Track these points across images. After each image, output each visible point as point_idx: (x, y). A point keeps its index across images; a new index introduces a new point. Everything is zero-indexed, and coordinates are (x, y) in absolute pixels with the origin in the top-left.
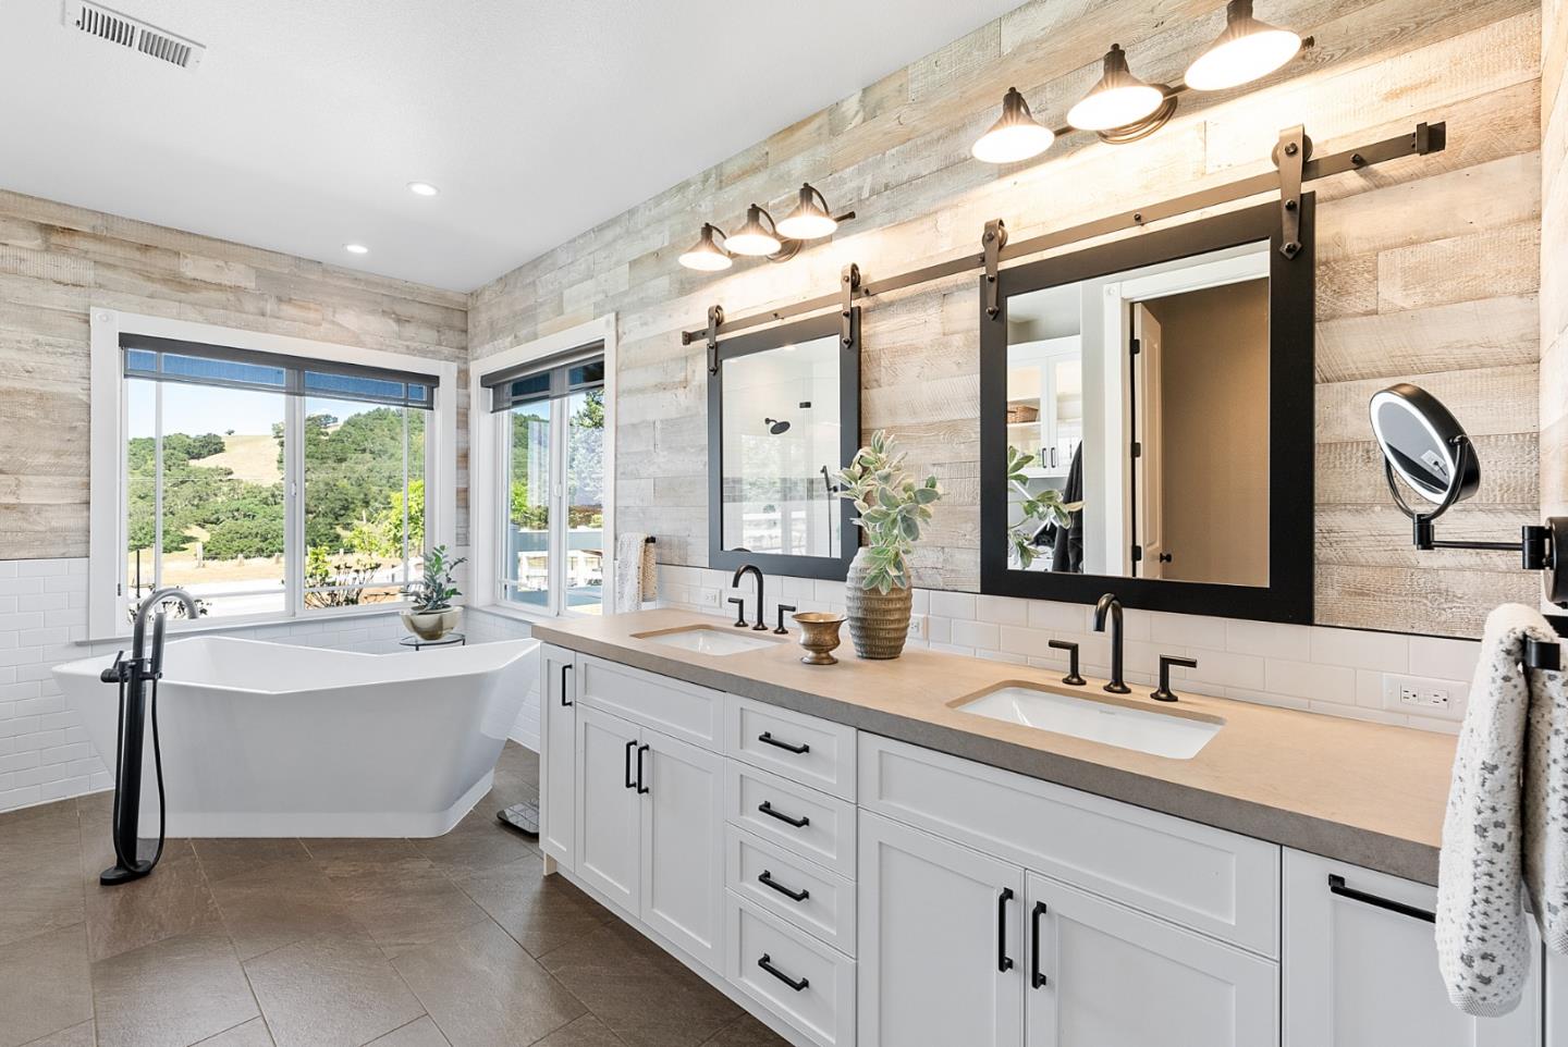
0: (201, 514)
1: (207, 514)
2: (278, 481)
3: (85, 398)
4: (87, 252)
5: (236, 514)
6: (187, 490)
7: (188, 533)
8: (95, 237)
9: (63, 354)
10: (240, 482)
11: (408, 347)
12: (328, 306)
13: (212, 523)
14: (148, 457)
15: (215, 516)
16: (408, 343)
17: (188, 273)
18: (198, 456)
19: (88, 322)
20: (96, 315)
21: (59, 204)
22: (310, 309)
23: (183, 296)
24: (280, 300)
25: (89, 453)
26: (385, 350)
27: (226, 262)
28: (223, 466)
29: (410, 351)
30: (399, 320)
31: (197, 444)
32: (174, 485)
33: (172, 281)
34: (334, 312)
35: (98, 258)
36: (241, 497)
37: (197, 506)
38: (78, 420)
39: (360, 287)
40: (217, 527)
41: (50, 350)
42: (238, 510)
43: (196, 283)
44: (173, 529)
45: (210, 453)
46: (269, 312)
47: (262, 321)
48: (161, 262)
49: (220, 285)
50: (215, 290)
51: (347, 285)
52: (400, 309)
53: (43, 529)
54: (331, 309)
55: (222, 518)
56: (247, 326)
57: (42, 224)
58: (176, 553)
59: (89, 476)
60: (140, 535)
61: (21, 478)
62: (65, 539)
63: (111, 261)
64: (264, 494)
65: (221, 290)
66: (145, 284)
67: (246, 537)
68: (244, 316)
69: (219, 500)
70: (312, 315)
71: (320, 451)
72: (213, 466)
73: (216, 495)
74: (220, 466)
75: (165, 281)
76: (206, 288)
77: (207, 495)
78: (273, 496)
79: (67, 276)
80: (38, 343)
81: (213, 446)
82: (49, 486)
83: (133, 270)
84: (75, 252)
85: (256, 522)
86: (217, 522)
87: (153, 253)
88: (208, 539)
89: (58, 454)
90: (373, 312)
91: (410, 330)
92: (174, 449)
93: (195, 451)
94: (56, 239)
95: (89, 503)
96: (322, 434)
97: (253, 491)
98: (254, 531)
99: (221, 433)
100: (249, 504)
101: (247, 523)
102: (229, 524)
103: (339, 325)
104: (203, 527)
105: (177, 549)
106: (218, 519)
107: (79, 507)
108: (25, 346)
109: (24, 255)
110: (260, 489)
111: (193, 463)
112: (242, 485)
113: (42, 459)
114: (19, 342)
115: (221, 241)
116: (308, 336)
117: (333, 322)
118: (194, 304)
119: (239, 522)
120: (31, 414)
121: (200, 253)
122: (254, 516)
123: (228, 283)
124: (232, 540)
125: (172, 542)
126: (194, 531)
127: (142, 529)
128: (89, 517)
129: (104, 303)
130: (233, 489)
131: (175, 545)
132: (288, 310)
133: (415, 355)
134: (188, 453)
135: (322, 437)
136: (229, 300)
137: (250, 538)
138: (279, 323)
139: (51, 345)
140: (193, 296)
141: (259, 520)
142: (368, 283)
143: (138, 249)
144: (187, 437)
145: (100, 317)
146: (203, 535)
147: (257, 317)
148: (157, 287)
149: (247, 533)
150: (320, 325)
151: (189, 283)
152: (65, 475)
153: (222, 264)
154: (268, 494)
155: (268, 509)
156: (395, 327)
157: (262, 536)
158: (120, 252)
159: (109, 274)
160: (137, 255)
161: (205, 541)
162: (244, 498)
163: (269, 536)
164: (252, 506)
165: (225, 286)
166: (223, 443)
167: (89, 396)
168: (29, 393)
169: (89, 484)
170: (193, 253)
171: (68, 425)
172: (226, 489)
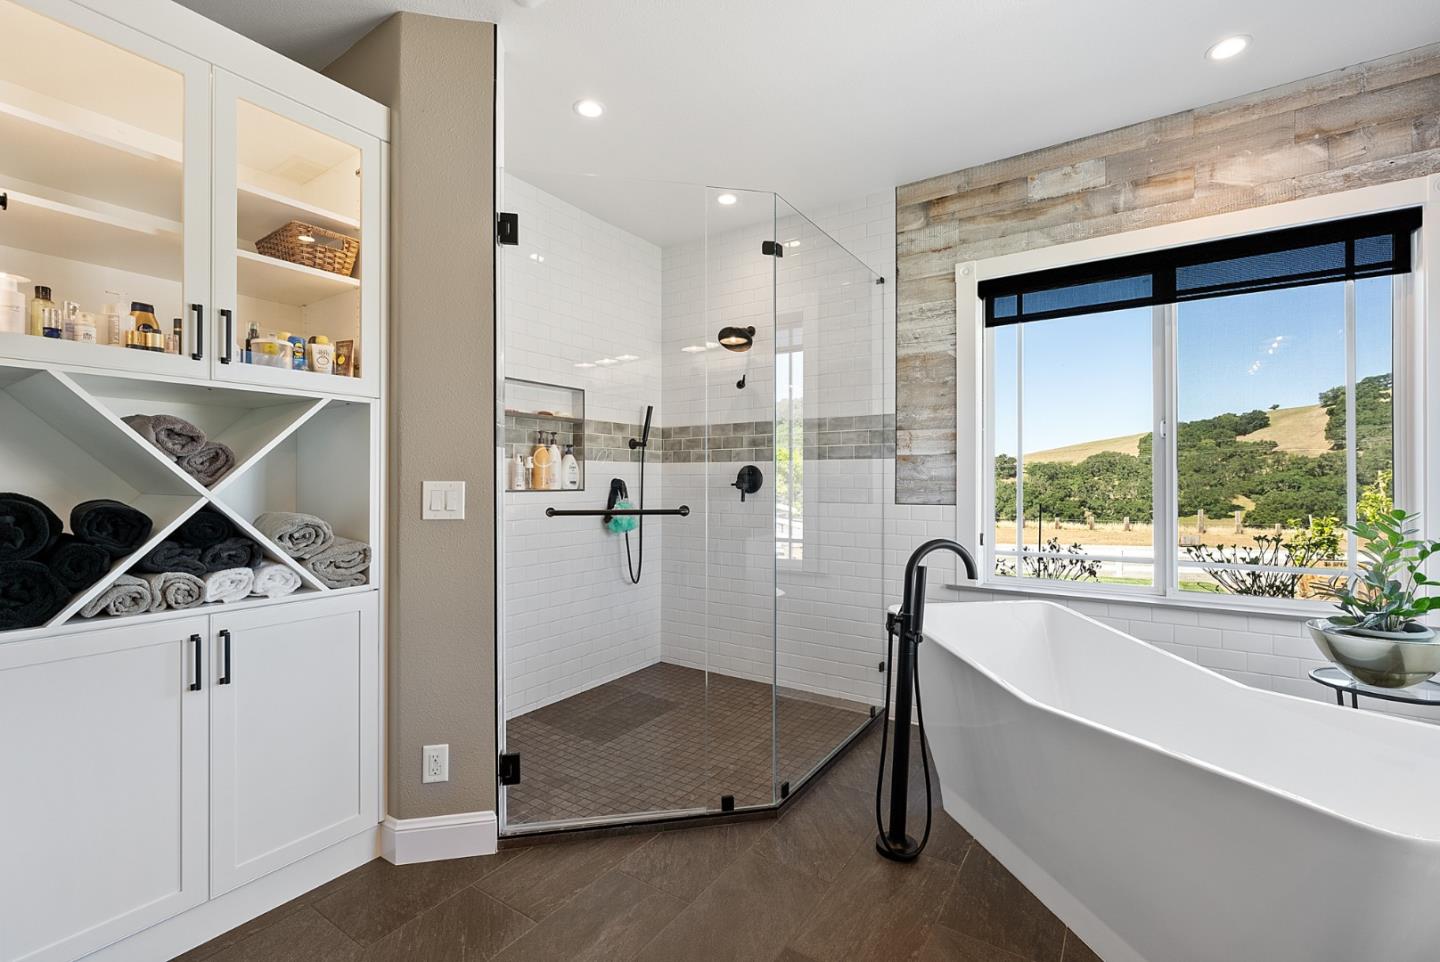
0: (1247, 485)
1: (1251, 485)
2: (1325, 451)
3: (951, 353)
4: (953, 213)
5: (1280, 485)
6: (1234, 463)
7: (1235, 502)
8: (961, 196)
9: (938, 316)
10: (1284, 453)
11: (1347, 177)
12: (1203, 166)
13: (1257, 494)
14: (1202, 437)
15: (1259, 488)
16: (1347, 170)
17: (1035, 197)
18: (1244, 433)
19: (954, 280)
20: (960, 269)
21: (935, 178)
22: (1176, 180)
23: (1031, 223)
24: (1136, 184)
25: (955, 405)
26: (1303, 196)
27: (1073, 166)
28: (1268, 439)
29: (1350, 182)
30: (1328, 139)
31: (1244, 421)
32: (1223, 460)
33: (1020, 211)
34: (1213, 170)
35: (962, 216)
36: (1285, 468)
37: (1244, 478)
38: (948, 376)
39: (1255, 117)
40: (1262, 498)
41: (929, 314)
42: (1282, 481)
43: (1043, 204)
44: (1223, 498)
45: (1255, 429)
46: (1122, 206)
47: (1116, 221)
48: (1011, 195)
49: (1067, 195)
50: (1063, 203)
51: (1234, 122)
52: (1331, 121)
53: (924, 477)
54: (1207, 169)
55: (1267, 488)
56: (1098, 233)
57: (924, 203)
58: (1223, 519)
59: (955, 427)
60: (1196, 503)
61: (913, 432)
62: (940, 488)
63: (970, 213)
64: (1310, 466)
65: (1067, 201)
66: (998, 224)
67: (1291, 508)
68: (1093, 221)
69: (1264, 472)
70: (1179, 188)
71: (1378, 415)
72: (1258, 441)
73: (1261, 467)
74: (1265, 440)
75: (1015, 214)
76: (1054, 205)
77: (1252, 467)
78: (1320, 466)
79: (940, 243)
80: (922, 311)
81: (1258, 421)
82: (930, 439)
83: (988, 215)
84: (945, 217)
85: (1302, 494)
86: (1262, 492)
87: (1005, 190)
88: (1253, 508)
89: (935, 408)
90: (1278, 145)
91: (1351, 148)
92: (1223, 427)
93: (1243, 428)
94: (934, 212)
95: (955, 453)
96: (1382, 396)
97: (1299, 463)
98: (1300, 502)
99: (1266, 409)
100: (1294, 475)
101: (1292, 494)
102: (1273, 494)
103: (1221, 186)
104: (1248, 497)
105: (1226, 516)
106: (1263, 490)
107: (947, 457)
108: (914, 316)
109: (913, 236)
110: (1304, 460)
111: (1239, 439)
112: (1287, 457)
113: (926, 415)
114: (911, 314)
115: (1067, 143)
116: (1174, 217)
117: (1211, 186)
118: (1040, 228)
119: (1284, 493)
120: (918, 375)
121: (1047, 169)
122: (1299, 487)
123: (1074, 190)
124: (1277, 510)
125: (1222, 509)
126: (1241, 500)
127: (1196, 497)
128: (956, 466)
129: (966, 257)
130: (1278, 461)
131: (1223, 512)
132: (1148, 193)
133: (1364, 185)
134: (1235, 430)
135: (1382, 400)
136: (1076, 209)
137: (1295, 508)
138: (1135, 215)
139: (930, 310)
140: (1042, 219)
141: (1305, 491)
142: (1268, 104)
143: (992, 191)
144: (1235, 415)
145: (963, 272)
146: (1250, 505)
147: (1109, 217)
148: (1011, 223)
149: (1291, 504)
150: (1191, 196)
151: (1036, 206)
152: (939, 428)
153: (1068, 169)
154: (1315, 464)
155: (1314, 481)
156: (1319, 152)
157: (1307, 507)
158: (978, 202)
159: (970, 227)
160: (991, 198)
161: (1250, 509)
162: (1289, 470)
163: (1316, 508)
164: (1296, 477)
165: (1072, 193)
166: (1268, 418)
167: (955, 350)
168: (916, 356)
169: (955, 435)
170: (1039, 172)
171: (941, 381)
172: (1270, 461)
